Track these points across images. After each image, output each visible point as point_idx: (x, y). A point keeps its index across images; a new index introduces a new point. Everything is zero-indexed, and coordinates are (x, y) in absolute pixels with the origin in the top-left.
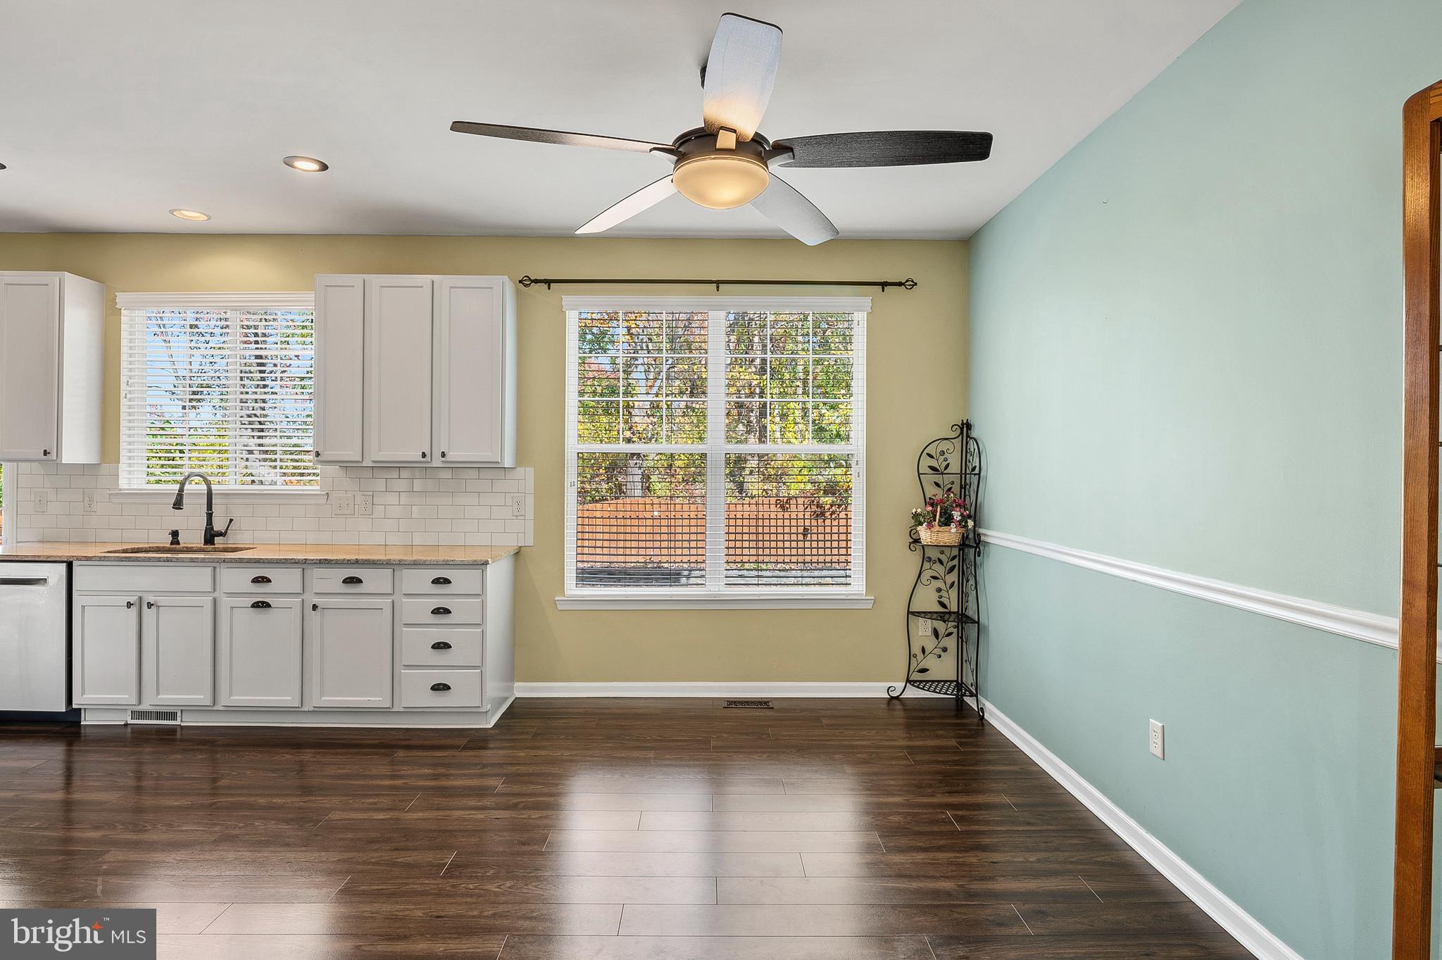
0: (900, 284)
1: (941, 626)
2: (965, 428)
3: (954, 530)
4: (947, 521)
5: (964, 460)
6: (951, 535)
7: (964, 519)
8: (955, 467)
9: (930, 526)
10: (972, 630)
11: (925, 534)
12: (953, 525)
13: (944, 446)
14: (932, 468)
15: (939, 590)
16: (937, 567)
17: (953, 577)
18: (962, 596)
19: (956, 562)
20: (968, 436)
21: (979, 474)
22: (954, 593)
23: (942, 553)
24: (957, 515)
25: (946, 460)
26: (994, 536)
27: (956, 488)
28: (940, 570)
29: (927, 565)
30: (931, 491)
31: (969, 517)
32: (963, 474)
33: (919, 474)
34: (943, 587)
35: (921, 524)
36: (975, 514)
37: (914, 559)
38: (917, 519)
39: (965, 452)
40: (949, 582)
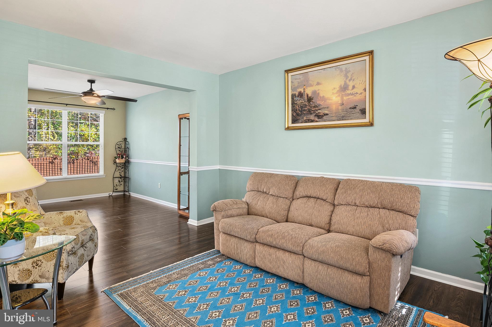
0: (112, 109)
1: (120, 180)
2: (125, 139)
3: (124, 160)
4: (122, 158)
5: (125, 146)
6: (123, 161)
7: (126, 157)
8: (123, 147)
9: (119, 159)
10: (127, 180)
11: (117, 161)
12: (124, 159)
13: (121, 143)
14: (118, 147)
15: (120, 172)
16: (119, 168)
17: (123, 169)
18: (125, 173)
19: (123, 166)
20: (126, 141)
21: (129, 148)
22: (123, 173)
23: (120, 165)
24: (124, 157)
25: (121, 145)
26: (132, 160)
27: (123, 151)
28: (120, 168)
29: (117, 167)
30: (118, 152)
31: (127, 157)
32: (125, 148)
33: (116, 149)
34: (121, 172)
35: (117, 159)
36: (128, 156)
37: (115, 166)
38: (116, 158)
39: (125, 144)
40: (122, 171)
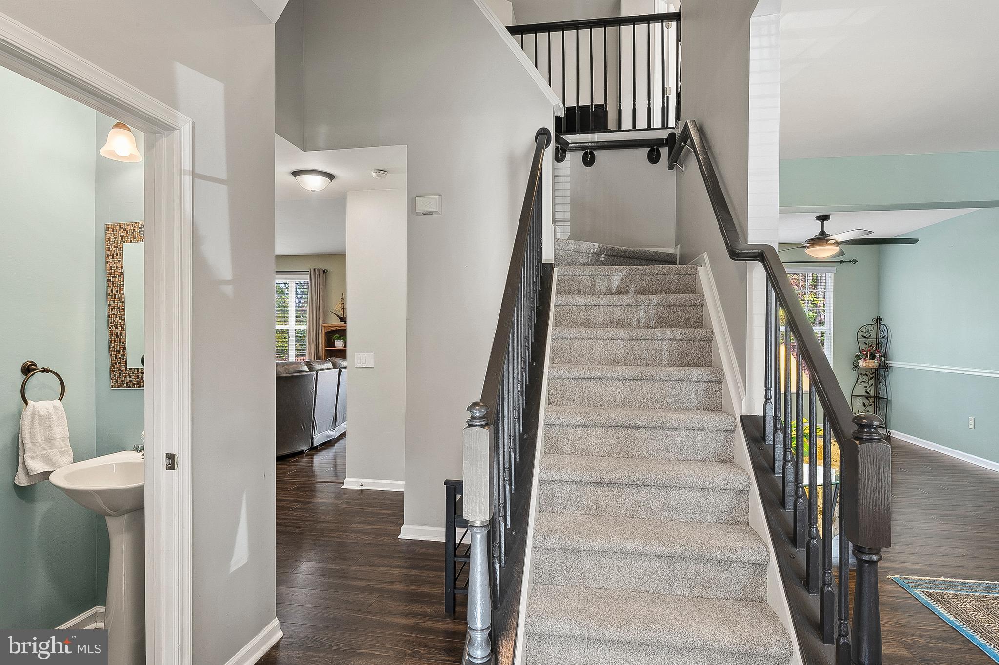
0: (850, 262)
1: (867, 402)
2: (879, 321)
3: (876, 362)
4: (873, 357)
5: (878, 334)
6: (874, 364)
7: (880, 357)
8: (874, 336)
9: (865, 360)
10: (883, 404)
11: (862, 363)
12: (876, 359)
13: (869, 327)
14: (863, 336)
15: (866, 387)
16: (865, 377)
17: (872, 381)
18: (877, 388)
19: (873, 375)
20: (880, 323)
21: (888, 339)
22: (872, 388)
23: (867, 371)
24: (877, 355)
25: (870, 333)
26: (893, 364)
27: (874, 344)
28: (865, 378)
29: (860, 376)
30: (863, 346)
31: (883, 356)
32: (877, 339)
33: (857, 339)
34: (868, 385)
35: (860, 359)
36: (885, 355)
37: (854, 374)
38: (858, 358)
39: (879, 329)
40: (870, 384)
